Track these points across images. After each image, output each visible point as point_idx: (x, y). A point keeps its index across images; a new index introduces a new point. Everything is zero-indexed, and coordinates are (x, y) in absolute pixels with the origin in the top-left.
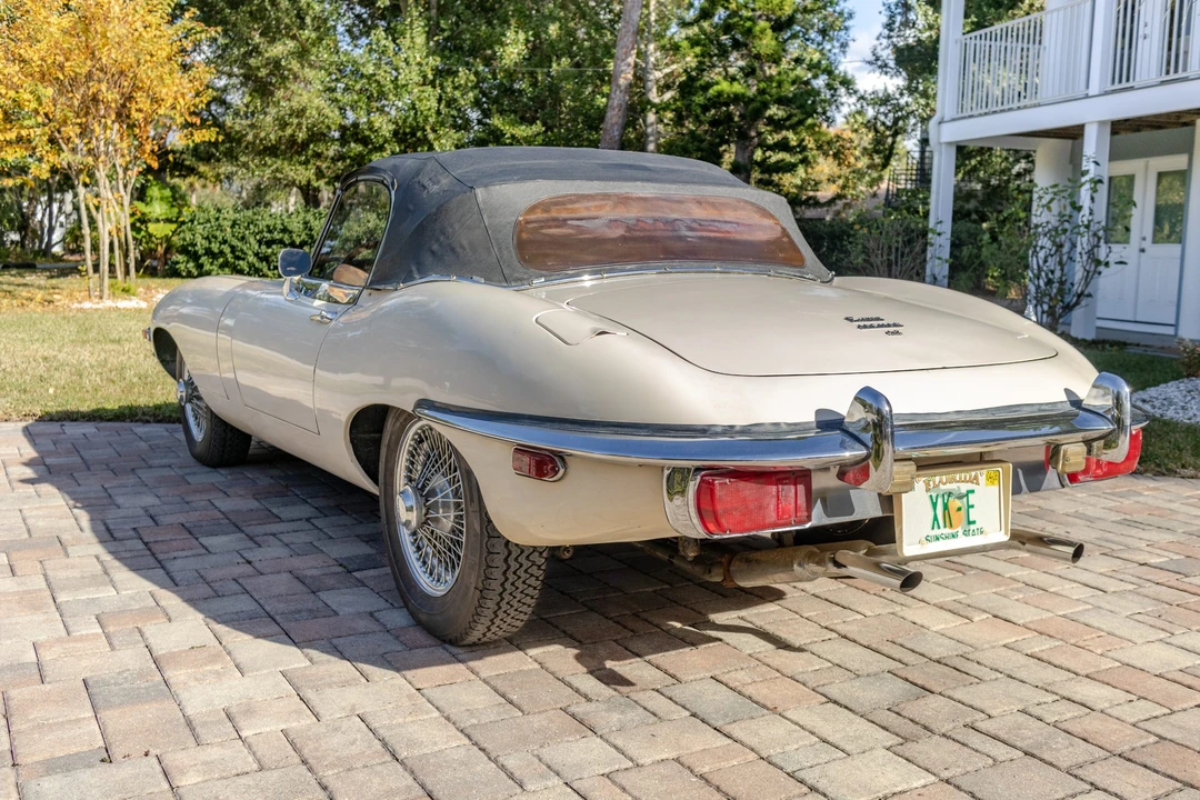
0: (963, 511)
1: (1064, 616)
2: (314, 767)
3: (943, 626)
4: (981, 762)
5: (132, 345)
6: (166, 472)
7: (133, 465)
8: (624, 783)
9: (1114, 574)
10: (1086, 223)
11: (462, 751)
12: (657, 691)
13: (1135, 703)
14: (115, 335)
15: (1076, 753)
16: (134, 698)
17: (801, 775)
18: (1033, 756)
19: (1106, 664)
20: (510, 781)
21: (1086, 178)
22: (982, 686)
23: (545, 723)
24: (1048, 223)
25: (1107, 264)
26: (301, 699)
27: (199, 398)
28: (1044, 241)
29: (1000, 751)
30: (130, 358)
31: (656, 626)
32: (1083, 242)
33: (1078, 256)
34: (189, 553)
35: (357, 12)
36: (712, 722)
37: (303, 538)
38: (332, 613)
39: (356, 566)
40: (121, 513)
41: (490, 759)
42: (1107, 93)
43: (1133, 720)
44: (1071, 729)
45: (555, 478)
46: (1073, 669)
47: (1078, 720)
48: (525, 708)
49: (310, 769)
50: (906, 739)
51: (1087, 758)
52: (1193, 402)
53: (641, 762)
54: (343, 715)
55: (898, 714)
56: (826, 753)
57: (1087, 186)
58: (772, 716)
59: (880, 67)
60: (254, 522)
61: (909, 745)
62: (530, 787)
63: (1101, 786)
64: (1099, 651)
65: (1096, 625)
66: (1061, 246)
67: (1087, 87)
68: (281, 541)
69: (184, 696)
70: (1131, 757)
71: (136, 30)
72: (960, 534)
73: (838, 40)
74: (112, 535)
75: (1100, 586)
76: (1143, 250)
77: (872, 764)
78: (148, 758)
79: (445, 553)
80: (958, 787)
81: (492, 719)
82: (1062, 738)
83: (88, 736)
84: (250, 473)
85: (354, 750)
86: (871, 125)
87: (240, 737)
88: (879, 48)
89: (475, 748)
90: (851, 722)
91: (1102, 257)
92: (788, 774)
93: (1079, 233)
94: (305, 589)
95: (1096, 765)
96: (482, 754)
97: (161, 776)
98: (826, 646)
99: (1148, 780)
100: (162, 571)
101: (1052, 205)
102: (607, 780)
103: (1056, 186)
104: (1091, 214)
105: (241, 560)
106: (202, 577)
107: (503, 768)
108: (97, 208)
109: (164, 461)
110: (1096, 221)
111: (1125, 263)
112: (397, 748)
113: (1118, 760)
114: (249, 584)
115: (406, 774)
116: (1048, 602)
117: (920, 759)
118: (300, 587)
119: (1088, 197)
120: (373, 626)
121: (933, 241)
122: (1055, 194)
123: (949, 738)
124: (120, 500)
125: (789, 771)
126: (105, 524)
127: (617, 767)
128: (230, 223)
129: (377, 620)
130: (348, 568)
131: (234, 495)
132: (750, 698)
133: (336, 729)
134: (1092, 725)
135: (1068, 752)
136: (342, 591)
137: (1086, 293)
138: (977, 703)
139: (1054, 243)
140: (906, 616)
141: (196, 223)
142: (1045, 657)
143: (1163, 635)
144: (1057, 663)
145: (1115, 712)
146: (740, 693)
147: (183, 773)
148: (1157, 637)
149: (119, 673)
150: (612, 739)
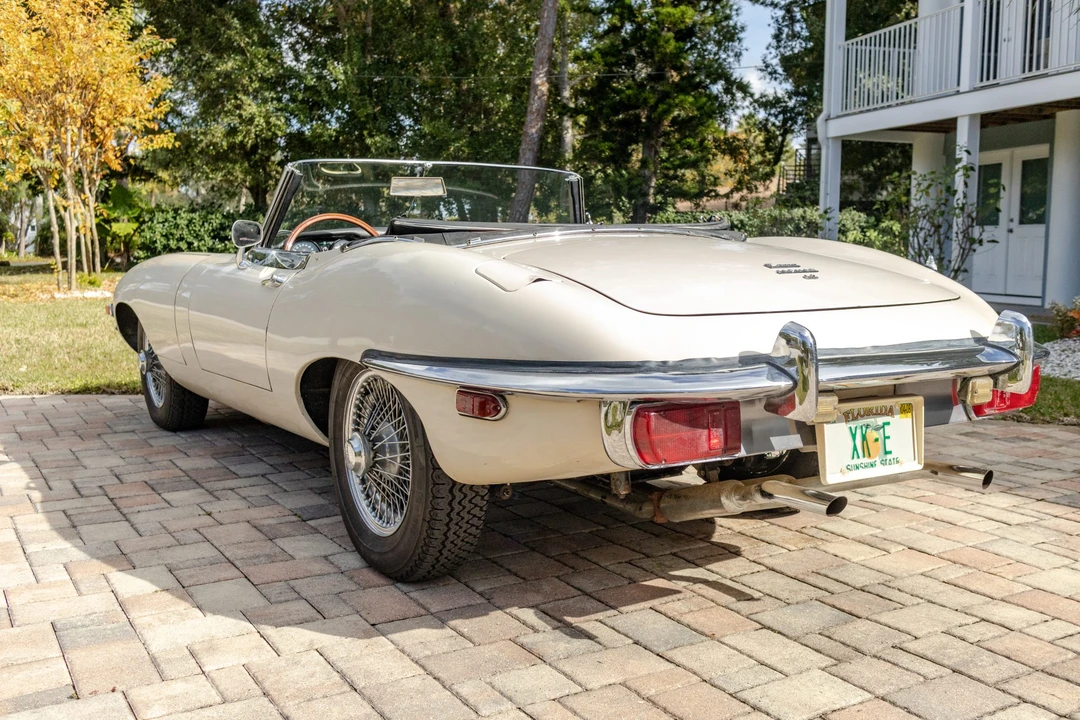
0: (880, 441)
1: (974, 547)
2: (276, 699)
3: (862, 558)
4: (911, 679)
5: (98, 328)
6: (129, 437)
7: (99, 431)
8: (575, 707)
9: (1015, 509)
10: (961, 205)
11: (418, 681)
12: (600, 621)
13: (1051, 623)
14: (81, 320)
15: (1000, 669)
16: (99, 639)
17: (744, 695)
18: (961, 673)
19: (1018, 588)
20: (465, 708)
21: (960, 165)
22: (905, 610)
23: (496, 653)
24: (926, 206)
25: (981, 242)
26: (262, 636)
27: (159, 367)
28: (923, 223)
29: (929, 669)
30: (95, 339)
31: (595, 563)
32: (958, 223)
33: (954, 235)
34: (152, 507)
35: (299, 31)
36: (655, 649)
37: (259, 491)
38: (289, 558)
39: (309, 516)
40: (89, 473)
41: (444, 687)
42: (976, 90)
43: (1050, 639)
44: (993, 648)
45: (497, 417)
46: (988, 593)
47: (999, 640)
48: (476, 639)
49: (272, 701)
50: (839, 661)
51: (1012, 674)
52: (1067, 360)
53: (589, 687)
54: (302, 650)
55: (829, 637)
56: (767, 675)
57: (961, 172)
58: (711, 642)
59: (770, 73)
60: (213, 479)
61: (843, 666)
62: (483, 712)
63: (1029, 699)
64: (1011, 577)
65: (1005, 553)
66: (939, 226)
67: (958, 85)
68: (238, 494)
69: (148, 635)
70: (1053, 672)
71: (100, 46)
72: (878, 463)
73: (732, 51)
74: (79, 493)
75: (1004, 520)
76: (1011, 231)
77: (809, 684)
78: (115, 694)
79: (393, 494)
80: (893, 704)
81: (445, 650)
82: (986, 657)
83: (56, 675)
84: (208, 437)
85: (314, 682)
86: (763, 127)
87: (203, 672)
88: (769, 57)
89: (430, 678)
90: (786, 646)
91: (976, 235)
92: (731, 695)
93: (954, 214)
94: (262, 537)
95: (1021, 680)
96: (437, 683)
97: (127, 710)
98: (756, 578)
99: (1072, 693)
100: (126, 523)
101: (930, 191)
102: (558, 704)
103: (933, 173)
104: (964, 197)
105: (202, 512)
106: (164, 528)
107: (457, 695)
108: (65, 209)
109: (128, 428)
110: (969, 203)
111: (997, 242)
112: (355, 678)
113: (1041, 675)
114: (208, 533)
115: (365, 703)
116: (957, 534)
117: (855, 678)
118: (256, 534)
119: (962, 183)
120: (328, 568)
121: (822, 225)
122: (933, 180)
123: (879, 658)
124: (87, 462)
125: (731, 692)
126: (73, 483)
127: (567, 692)
128: (186, 222)
129: (332, 563)
130: (303, 517)
131: (193, 455)
132: (688, 626)
133: (296, 663)
134: (1010, 643)
135: (993, 669)
136: (297, 538)
137: (962, 268)
138: (902, 626)
139: (933, 225)
140: (828, 550)
141: (155, 222)
142: (961, 583)
143: (1067, 562)
144: (973, 588)
145: (1032, 631)
146: (678, 622)
147: (147, 706)
148: (1062, 563)
149: (86, 616)
150: (560, 666)
